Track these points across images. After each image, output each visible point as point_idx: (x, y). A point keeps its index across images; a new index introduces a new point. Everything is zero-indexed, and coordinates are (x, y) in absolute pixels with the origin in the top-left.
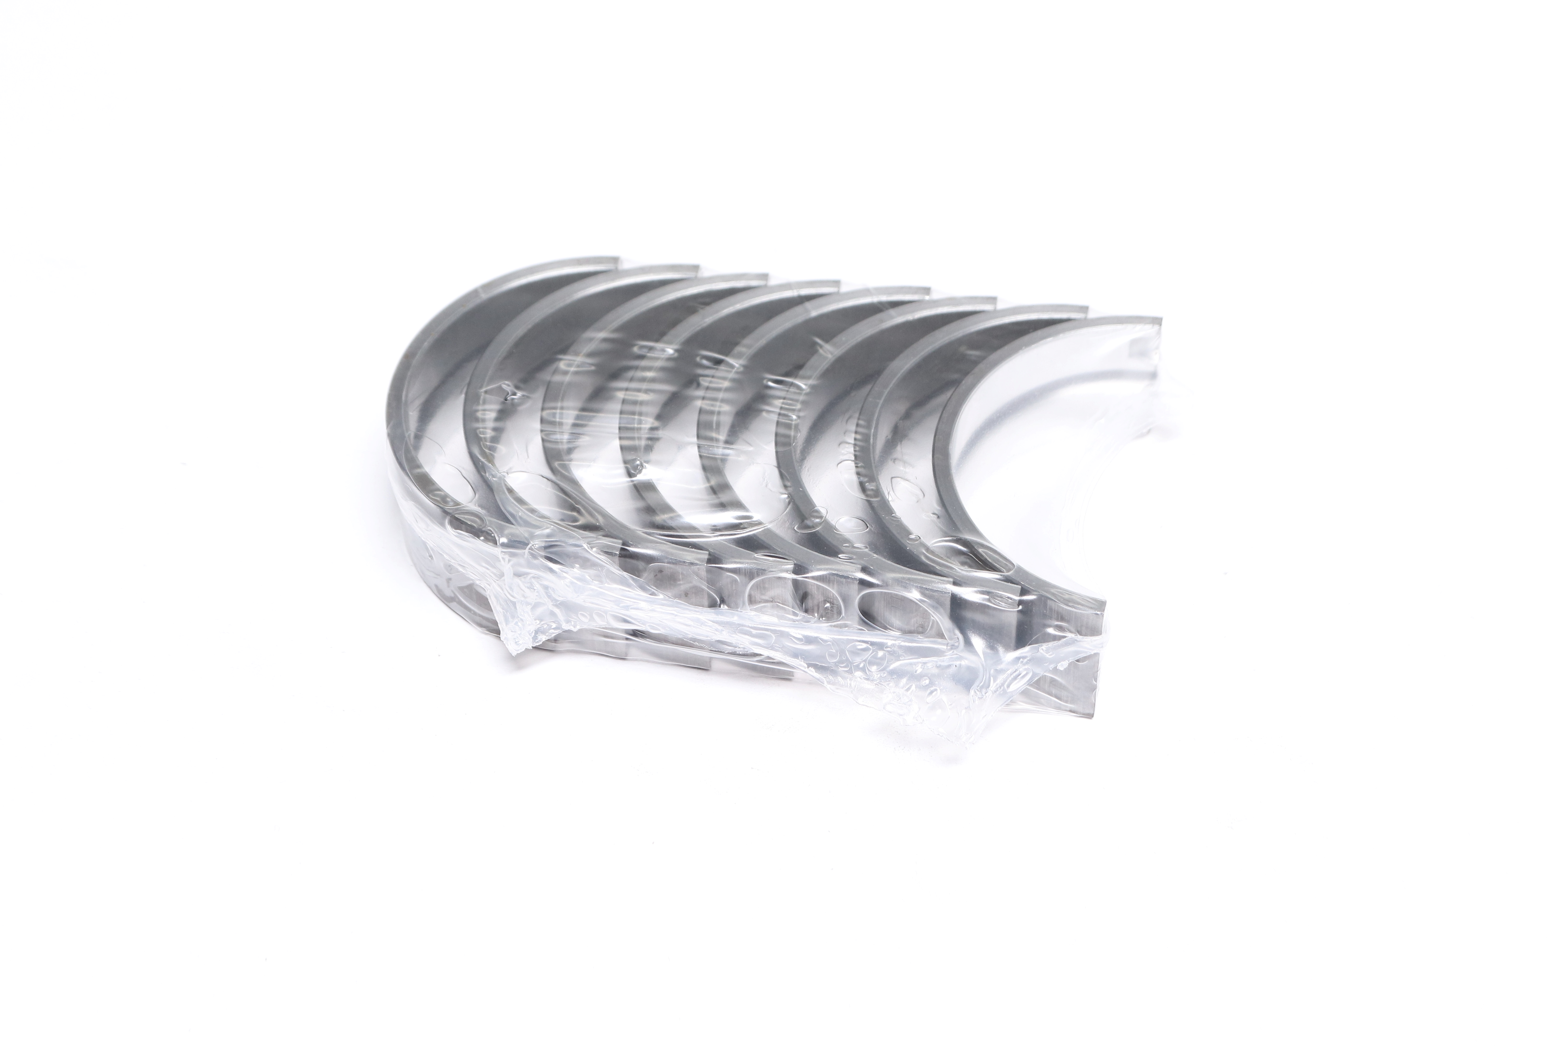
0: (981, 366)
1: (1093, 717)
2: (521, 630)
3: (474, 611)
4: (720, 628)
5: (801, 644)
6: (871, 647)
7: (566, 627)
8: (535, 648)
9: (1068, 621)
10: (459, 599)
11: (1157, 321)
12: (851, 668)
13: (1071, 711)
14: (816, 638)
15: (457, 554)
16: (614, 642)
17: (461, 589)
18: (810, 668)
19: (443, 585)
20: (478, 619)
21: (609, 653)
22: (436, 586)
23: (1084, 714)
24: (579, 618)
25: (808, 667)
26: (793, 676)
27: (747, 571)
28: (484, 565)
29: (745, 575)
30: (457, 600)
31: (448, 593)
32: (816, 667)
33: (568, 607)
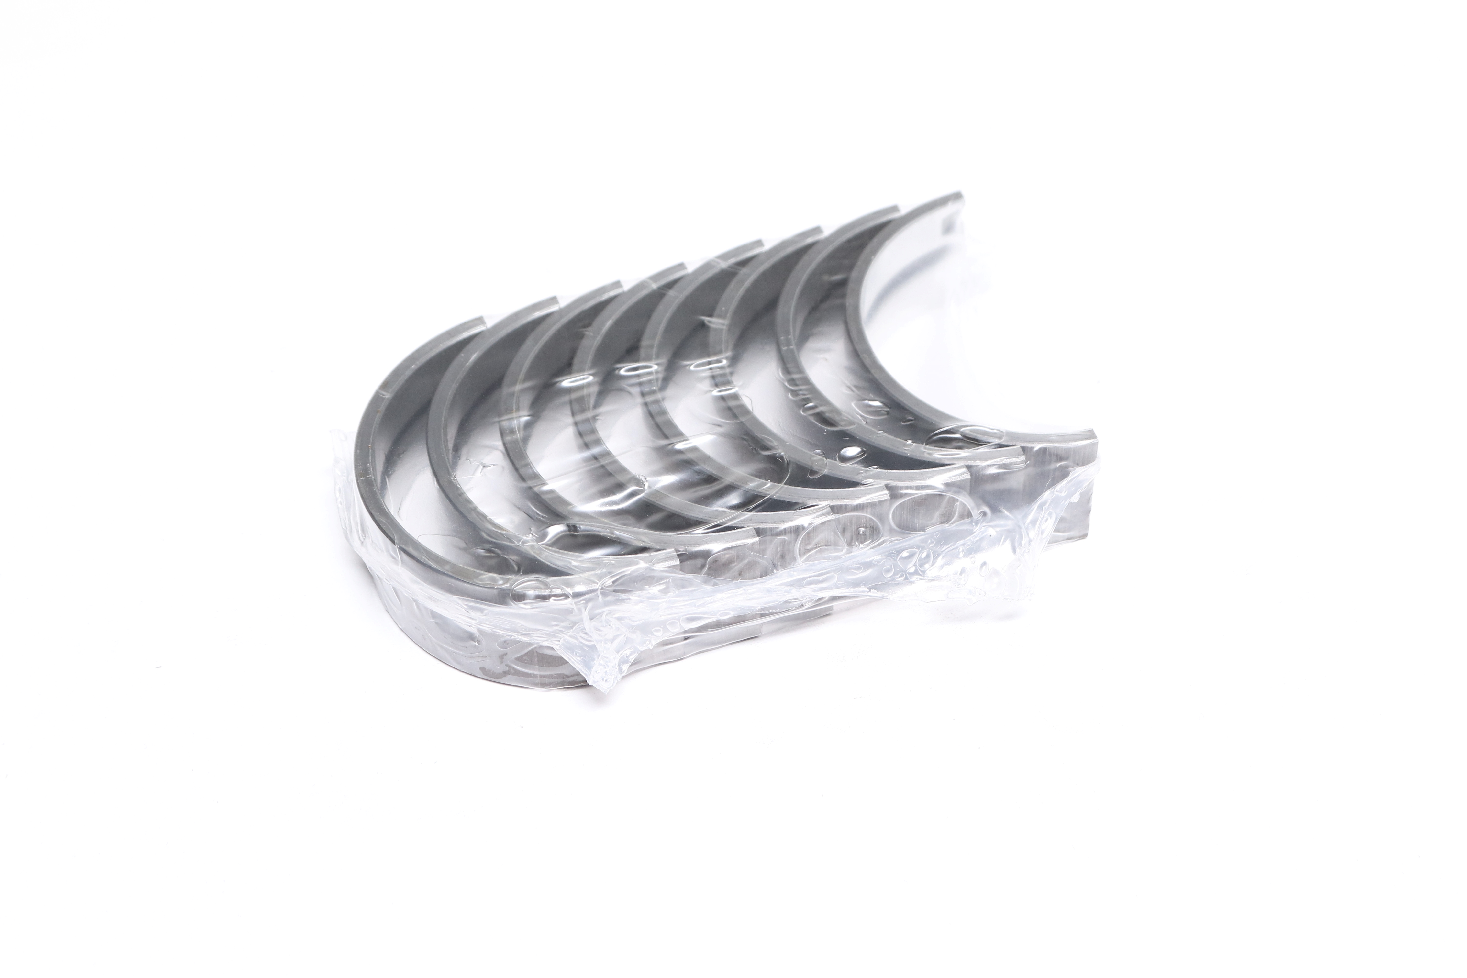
0: (851, 285)
1: (1087, 536)
2: (605, 668)
3: (534, 674)
4: (788, 588)
5: (861, 573)
6: (917, 550)
7: (642, 649)
8: (623, 678)
9: (1067, 459)
10: (514, 669)
11: (957, 196)
12: (906, 576)
13: (1068, 539)
14: (871, 562)
15: (522, 625)
16: (673, 647)
17: (520, 660)
18: (872, 590)
19: (488, 664)
20: (538, 680)
21: (668, 659)
22: (483, 670)
23: (1079, 537)
24: (655, 636)
25: (870, 591)
26: (833, 610)
27: (792, 529)
28: (554, 623)
29: (791, 532)
30: (513, 671)
31: (499, 668)
32: (875, 588)
33: (645, 629)
